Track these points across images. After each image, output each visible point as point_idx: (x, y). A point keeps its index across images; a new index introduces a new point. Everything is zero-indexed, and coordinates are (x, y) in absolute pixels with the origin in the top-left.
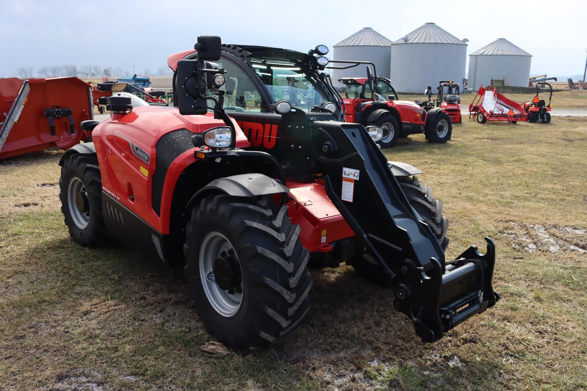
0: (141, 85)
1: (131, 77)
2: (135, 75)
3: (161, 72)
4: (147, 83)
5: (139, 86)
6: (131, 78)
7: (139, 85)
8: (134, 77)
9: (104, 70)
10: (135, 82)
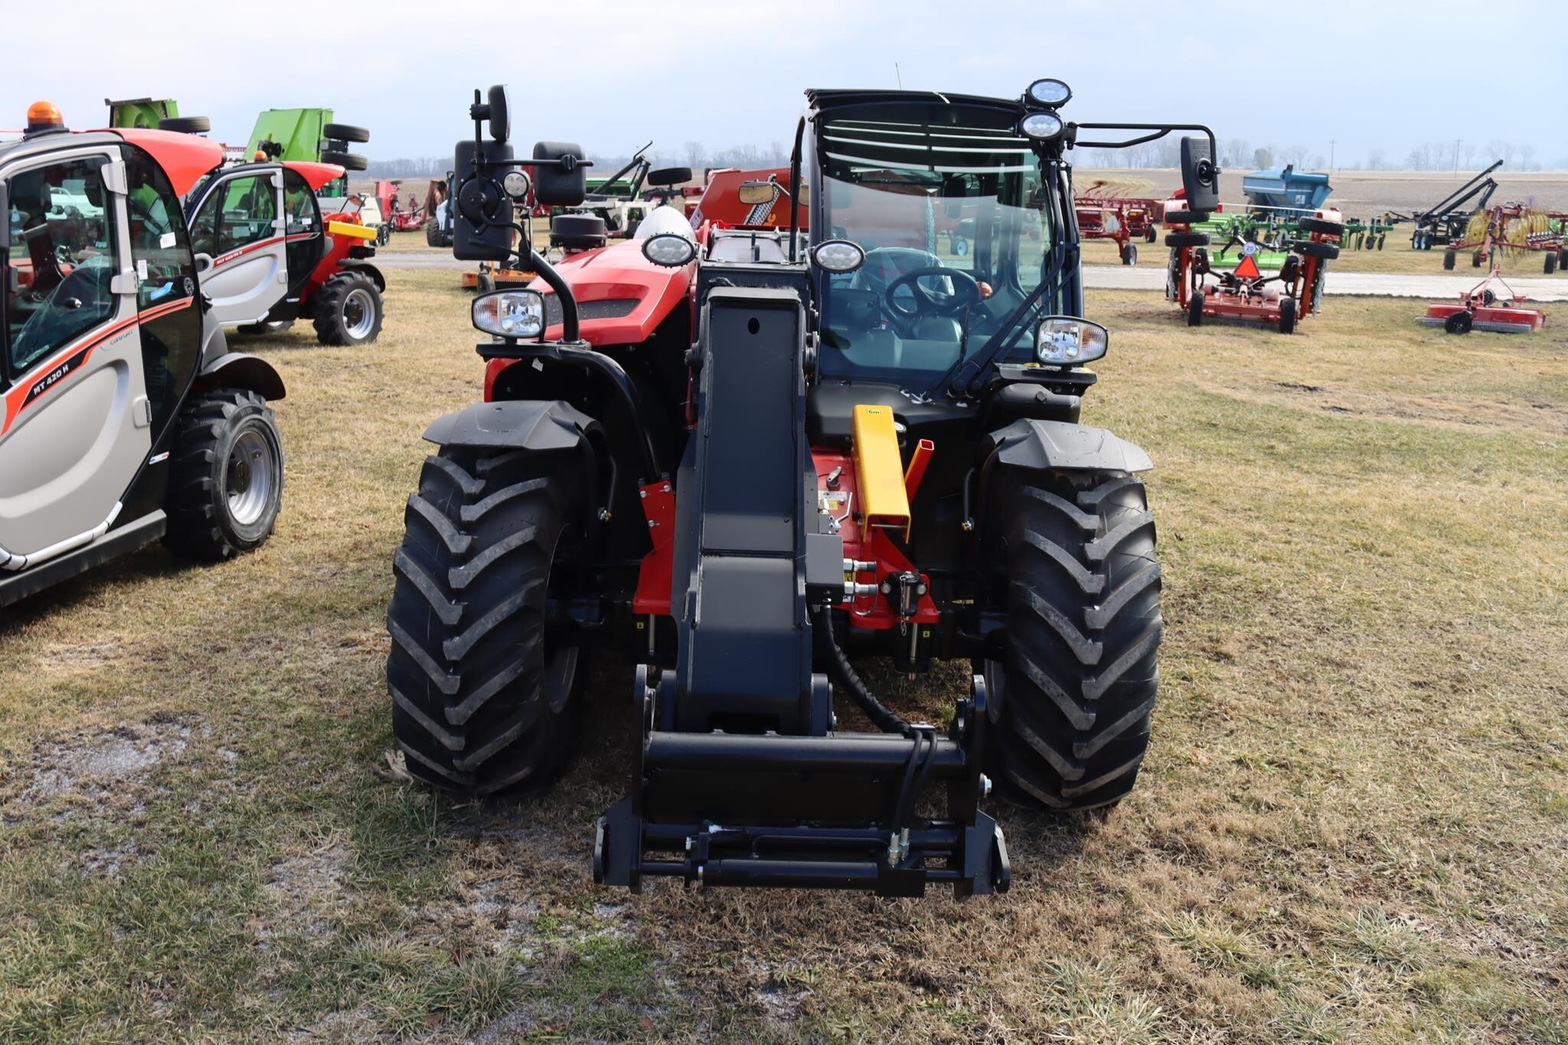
0: (1302, 194)
1: (1276, 170)
2: (1290, 168)
3: (1417, 161)
4: (1320, 189)
5: (1298, 197)
6: (1278, 174)
7: (1297, 193)
8: (1285, 171)
9: (1257, 152)
10: (1287, 187)
